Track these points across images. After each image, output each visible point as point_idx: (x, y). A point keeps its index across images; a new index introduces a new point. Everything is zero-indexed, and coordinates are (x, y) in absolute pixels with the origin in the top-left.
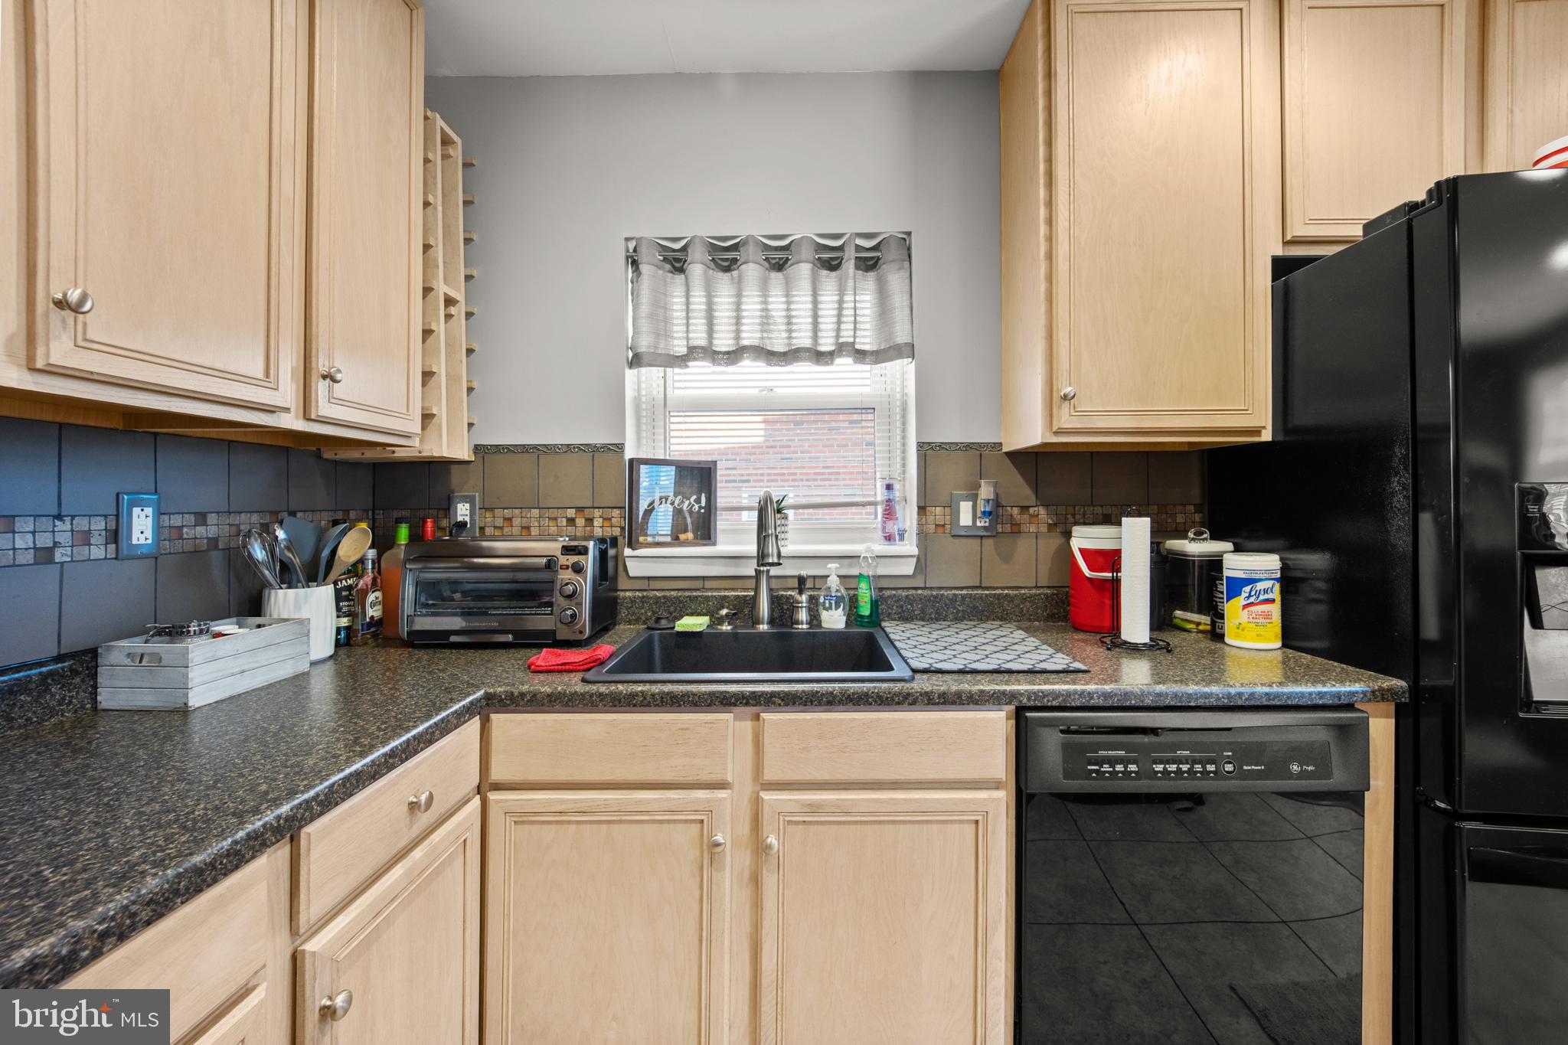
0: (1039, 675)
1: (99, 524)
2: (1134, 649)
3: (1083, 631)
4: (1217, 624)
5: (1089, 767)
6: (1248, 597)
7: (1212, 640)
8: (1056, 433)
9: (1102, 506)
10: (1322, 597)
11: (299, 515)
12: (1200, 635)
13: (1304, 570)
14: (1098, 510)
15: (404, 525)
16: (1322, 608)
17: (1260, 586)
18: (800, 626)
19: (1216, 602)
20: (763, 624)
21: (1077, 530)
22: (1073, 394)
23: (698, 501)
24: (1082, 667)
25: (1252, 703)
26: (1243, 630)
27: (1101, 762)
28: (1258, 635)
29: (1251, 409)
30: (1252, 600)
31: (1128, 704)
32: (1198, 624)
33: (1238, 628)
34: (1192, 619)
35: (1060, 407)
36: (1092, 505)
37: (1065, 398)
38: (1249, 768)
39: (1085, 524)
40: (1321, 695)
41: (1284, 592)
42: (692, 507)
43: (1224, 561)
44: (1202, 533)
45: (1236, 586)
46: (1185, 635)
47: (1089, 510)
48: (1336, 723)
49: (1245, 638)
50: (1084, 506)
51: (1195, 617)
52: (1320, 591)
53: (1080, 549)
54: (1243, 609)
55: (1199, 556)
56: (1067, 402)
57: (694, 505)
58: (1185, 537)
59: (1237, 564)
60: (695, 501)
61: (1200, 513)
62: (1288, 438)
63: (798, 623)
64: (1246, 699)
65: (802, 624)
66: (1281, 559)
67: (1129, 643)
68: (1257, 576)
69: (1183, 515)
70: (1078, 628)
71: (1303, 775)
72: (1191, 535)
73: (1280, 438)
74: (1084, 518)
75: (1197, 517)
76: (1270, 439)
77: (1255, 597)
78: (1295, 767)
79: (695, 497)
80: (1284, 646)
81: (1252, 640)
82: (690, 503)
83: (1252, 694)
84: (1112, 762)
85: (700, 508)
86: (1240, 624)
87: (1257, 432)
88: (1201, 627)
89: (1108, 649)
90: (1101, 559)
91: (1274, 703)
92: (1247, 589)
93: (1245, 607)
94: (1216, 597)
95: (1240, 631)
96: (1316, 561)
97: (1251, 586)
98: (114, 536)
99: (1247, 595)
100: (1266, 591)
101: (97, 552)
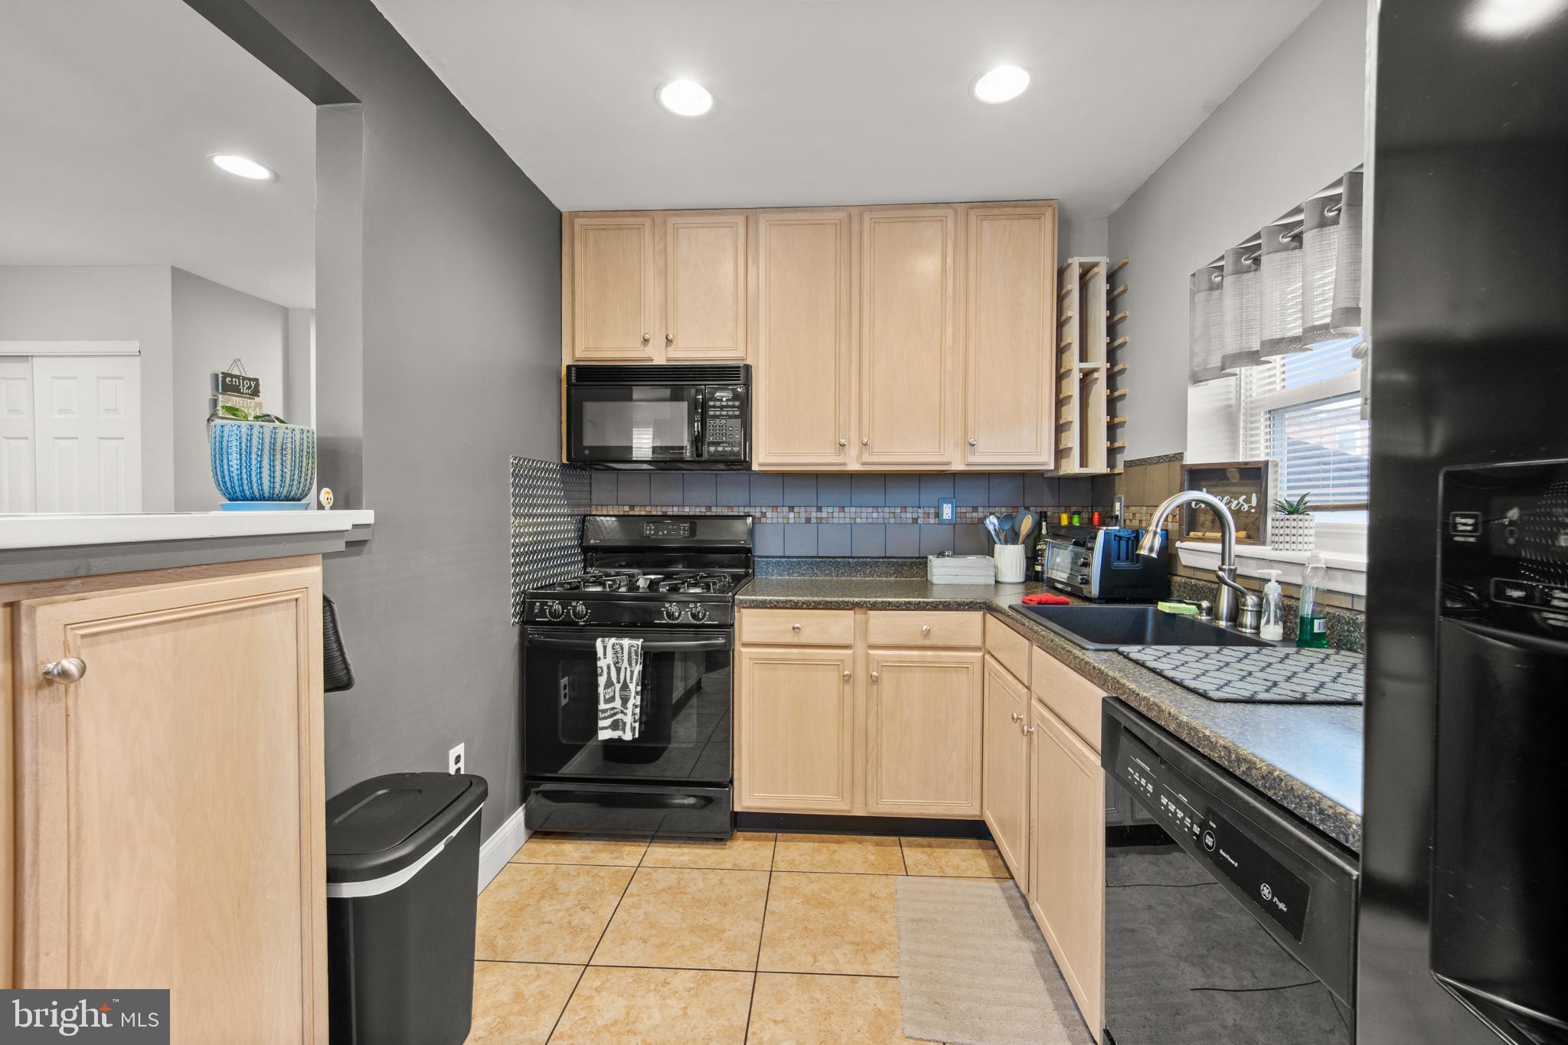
1: (932, 510)
11: (1032, 509)
15: (1076, 516)
18: (1244, 630)
20: (1222, 620)
23: (1248, 501)
42: (1240, 507)
57: (1242, 505)
60: (1243, 501)
63: (1242, 626)
65: (1246, 627)
79: (1244, 497)
82: (1239, 503)
85: (1251, 507)
98: (938, 515)
101: (932, 521)
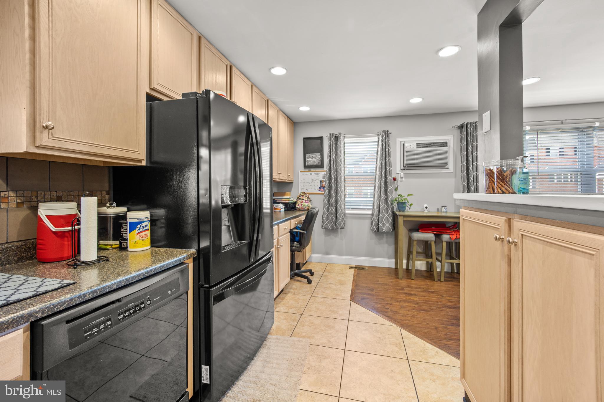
0: (44, 296)
2: (88, 264)
3: (48, 262)
4: (123, 243)
5: (85, 335)
6: (139, 230)
7: (120, 251)
8: (38, 147)
9: (56, 192)
10: (163, 225)
12: (114, 250)
13: (158, 216)
14: (54, 194)
16: (163, 230)
17: (144, 224)
19: (122, 234)
21: (42, 205)
22: (52, 127)
24: (72, 282)
25: (156, 272)
26: (137, 244)
27: (91, 329)
28: (143, 244)
29: (139, 151)
30: (141, 230)
31: (105, 292)
32: (112, 245)
33: (135, 243)
34: (109, 244)
35: (42, 132)
36: (50, 191)
37: (47, 127)
38: (156, 299)
39: (45, 201)
40: (176, 261)
41: (151, 225)
43: (127, 215)
44: (112, 204)
45: (133, 226)
46: (107, 252)
47: (48, 194)
48: (180, 270)
49: (138, 247)
50: (44, 191)
51: (111, 242)
52: (162, 223)
53: (47, 216)
54: (137, 235)
55: (113, 214)
56: (47, 130)
58: (105, 206)
59: (134, 216)
61: (109, 195)
62: (152, 165)
64: (153, 271)
66: (150, 213)
67: (86, 262)
68: (143, 220)
69: (101, 196)
70: (44, 261)
71: (173, 293)
72: (108, 205)
73: (149, 165)
74: (44, 198)
75: (107, 197)
76: (145, 165)
77: (142, 229)
78: (170, 292)
80: (152, 247)
81: (141, 247)
83: (155, 268)
84: (97, 326)
86: (136, 241)
87: (140, 161)
88: (114, 246)
89: (75, 268)
90: (62, 221)
91: (162, 270)
92: (139, 226)
93: (138, 234)
94: (122, 232)
95: (136, 244)
96: (161, 212)
97: (140, 225)
99: (139, 229)
100: (146, 226)
